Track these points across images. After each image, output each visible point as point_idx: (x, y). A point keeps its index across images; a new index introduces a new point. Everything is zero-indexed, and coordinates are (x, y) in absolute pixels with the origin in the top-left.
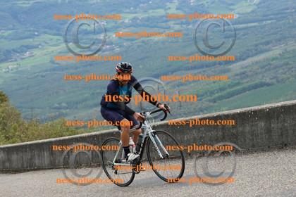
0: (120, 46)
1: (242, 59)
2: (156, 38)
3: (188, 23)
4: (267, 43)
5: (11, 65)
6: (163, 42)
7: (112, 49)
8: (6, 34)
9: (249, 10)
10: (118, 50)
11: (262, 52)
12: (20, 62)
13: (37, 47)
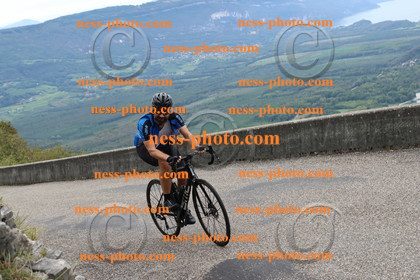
0: (101, 94)
1: (187, 104)
2: (126, 88)
3: (149, 78)
4: (205, 93)
5: (19, 107)
6: (132, 91)
7: (94, 96)
8: (15, 84)
9: (193, 69)
10: (98, 96)
11: (201, 98)
12: (25, 105)
13: (38, 94)
